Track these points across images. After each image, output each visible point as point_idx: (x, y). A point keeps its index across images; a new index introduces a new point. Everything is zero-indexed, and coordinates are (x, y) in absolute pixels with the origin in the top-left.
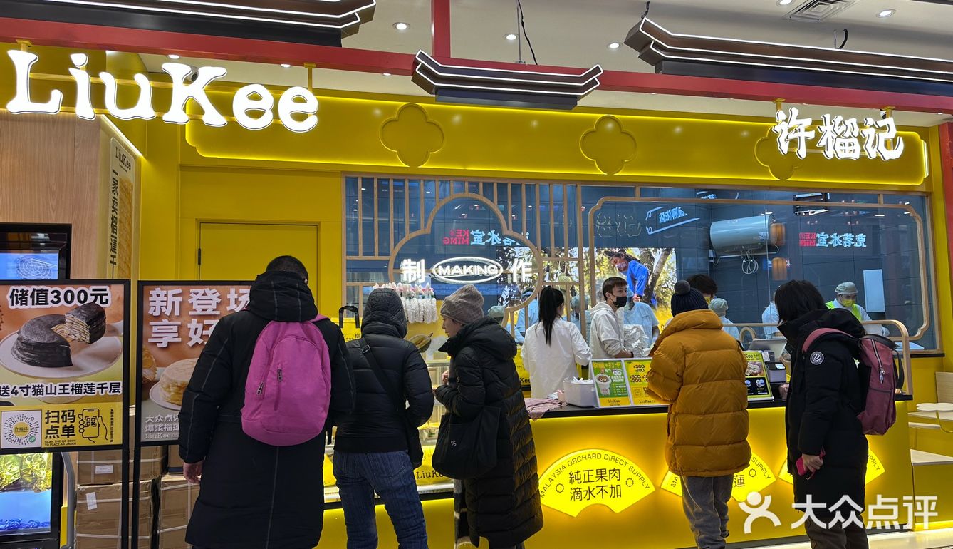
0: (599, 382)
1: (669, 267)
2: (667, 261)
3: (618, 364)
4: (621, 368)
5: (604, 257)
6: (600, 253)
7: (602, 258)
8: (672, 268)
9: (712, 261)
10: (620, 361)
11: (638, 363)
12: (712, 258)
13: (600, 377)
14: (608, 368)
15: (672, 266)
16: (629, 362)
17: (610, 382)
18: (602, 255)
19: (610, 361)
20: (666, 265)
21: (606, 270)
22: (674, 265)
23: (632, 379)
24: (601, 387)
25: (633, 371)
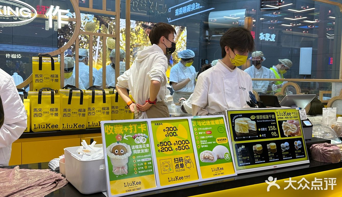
0: (112, 156)
1: (182, 39)
2: (181, 35)
3: (142, 127)
4: (146, 132)
5: (141, 28)
6: (138, 25)
7: (139, 29)
8: (184, 40)
9: (207, 38)
10: (146, 122)
11: (169, 125)
12: (207, 36)
13: (115, 148)
14: (128, 133)
15: (184, 39)
16: (158, 123)
17: (129, 154)
18: (139, 26)
19: (132, 123)
20: (180, 38)
21: (141, 38)
22: (185, 38)
23: (160, 148)
24: (114, 164)
25: (162, 137)
